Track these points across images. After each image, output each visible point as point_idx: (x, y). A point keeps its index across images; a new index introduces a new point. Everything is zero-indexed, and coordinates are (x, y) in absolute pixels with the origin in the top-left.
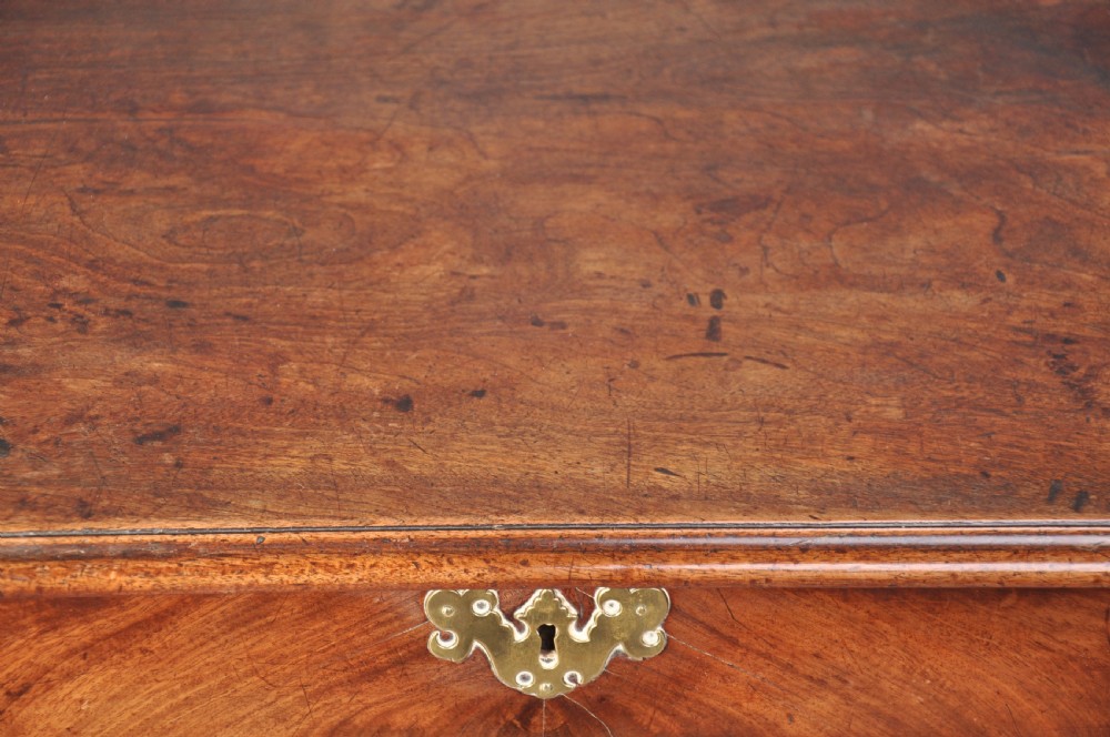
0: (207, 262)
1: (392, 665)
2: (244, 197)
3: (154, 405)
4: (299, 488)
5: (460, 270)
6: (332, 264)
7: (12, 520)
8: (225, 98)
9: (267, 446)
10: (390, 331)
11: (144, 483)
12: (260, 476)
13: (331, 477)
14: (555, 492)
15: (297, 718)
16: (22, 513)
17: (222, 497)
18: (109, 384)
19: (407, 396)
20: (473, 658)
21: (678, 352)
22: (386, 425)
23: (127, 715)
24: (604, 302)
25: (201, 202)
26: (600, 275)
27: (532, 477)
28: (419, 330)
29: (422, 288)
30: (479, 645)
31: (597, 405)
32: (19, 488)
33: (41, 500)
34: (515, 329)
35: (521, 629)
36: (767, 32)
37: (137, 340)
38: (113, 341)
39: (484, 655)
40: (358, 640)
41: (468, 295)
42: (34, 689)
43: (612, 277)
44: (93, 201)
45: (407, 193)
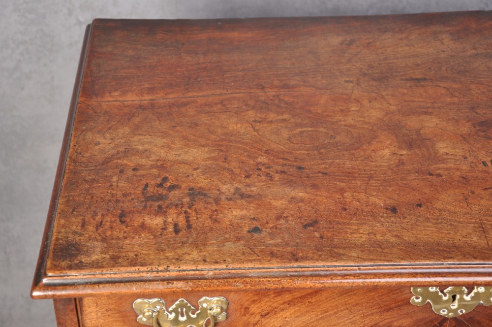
0: (306, 150)
1: (396, 307)
2: (310, 123)
3: (305, 211)
4: (367, 247)
5: (396, 152)
6: (349, 150)
7: (271, 262)
8: (292, 83)
9: (350, 229)
10: (379, 179)
11: (312, 245)
12: (352, 242)
13: (377, 243)
14: (462, 249)
15: (359, 323)
16: (273, 259)
17: (341, 251)
18: (287, 203)
19: (394, 207)
20: (426, 304)
21: (487, 187)
22: (390, 219)
23: (301, 322)
24: (452, 165)
25: (297, 125)
26: (447, 154)
27: (451, 242)
28: (389, 178)
29: (385, 160)
30: (430, 301)
31: (465, 210)
32: (269, 248)
33: (278, 253)
34: (424, 177)
35: (445, 295)
36: (474, 52)
37: (290, 183)
38: (283, 184)
39: (430, 304)
40: (385, 299)
41: (401, 163)
42: (270, 314)
43: (452, 155)
44: (260, 126)
45: (367, 120)
